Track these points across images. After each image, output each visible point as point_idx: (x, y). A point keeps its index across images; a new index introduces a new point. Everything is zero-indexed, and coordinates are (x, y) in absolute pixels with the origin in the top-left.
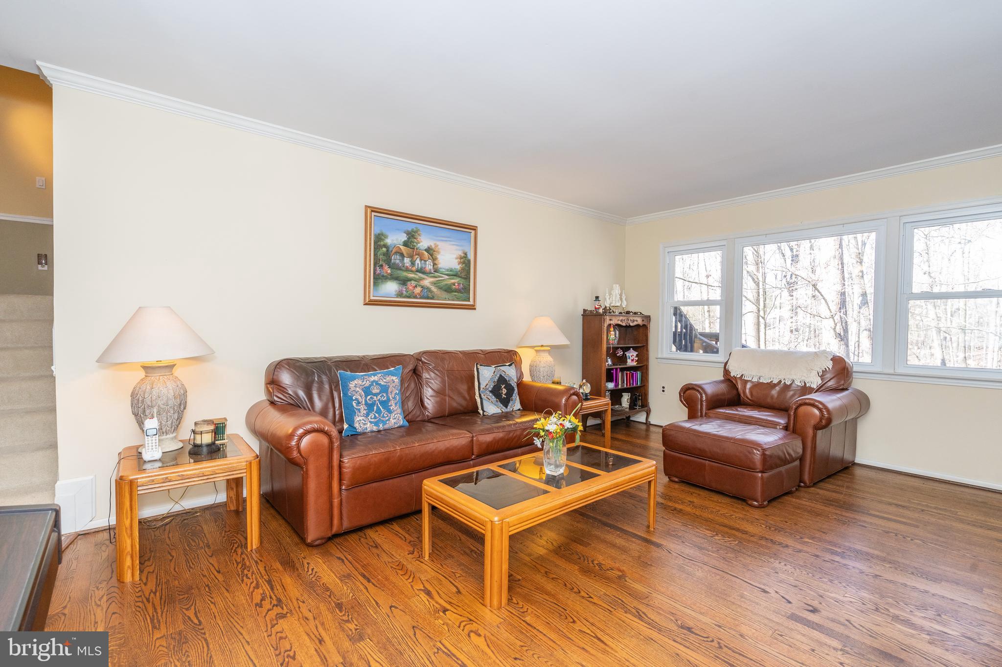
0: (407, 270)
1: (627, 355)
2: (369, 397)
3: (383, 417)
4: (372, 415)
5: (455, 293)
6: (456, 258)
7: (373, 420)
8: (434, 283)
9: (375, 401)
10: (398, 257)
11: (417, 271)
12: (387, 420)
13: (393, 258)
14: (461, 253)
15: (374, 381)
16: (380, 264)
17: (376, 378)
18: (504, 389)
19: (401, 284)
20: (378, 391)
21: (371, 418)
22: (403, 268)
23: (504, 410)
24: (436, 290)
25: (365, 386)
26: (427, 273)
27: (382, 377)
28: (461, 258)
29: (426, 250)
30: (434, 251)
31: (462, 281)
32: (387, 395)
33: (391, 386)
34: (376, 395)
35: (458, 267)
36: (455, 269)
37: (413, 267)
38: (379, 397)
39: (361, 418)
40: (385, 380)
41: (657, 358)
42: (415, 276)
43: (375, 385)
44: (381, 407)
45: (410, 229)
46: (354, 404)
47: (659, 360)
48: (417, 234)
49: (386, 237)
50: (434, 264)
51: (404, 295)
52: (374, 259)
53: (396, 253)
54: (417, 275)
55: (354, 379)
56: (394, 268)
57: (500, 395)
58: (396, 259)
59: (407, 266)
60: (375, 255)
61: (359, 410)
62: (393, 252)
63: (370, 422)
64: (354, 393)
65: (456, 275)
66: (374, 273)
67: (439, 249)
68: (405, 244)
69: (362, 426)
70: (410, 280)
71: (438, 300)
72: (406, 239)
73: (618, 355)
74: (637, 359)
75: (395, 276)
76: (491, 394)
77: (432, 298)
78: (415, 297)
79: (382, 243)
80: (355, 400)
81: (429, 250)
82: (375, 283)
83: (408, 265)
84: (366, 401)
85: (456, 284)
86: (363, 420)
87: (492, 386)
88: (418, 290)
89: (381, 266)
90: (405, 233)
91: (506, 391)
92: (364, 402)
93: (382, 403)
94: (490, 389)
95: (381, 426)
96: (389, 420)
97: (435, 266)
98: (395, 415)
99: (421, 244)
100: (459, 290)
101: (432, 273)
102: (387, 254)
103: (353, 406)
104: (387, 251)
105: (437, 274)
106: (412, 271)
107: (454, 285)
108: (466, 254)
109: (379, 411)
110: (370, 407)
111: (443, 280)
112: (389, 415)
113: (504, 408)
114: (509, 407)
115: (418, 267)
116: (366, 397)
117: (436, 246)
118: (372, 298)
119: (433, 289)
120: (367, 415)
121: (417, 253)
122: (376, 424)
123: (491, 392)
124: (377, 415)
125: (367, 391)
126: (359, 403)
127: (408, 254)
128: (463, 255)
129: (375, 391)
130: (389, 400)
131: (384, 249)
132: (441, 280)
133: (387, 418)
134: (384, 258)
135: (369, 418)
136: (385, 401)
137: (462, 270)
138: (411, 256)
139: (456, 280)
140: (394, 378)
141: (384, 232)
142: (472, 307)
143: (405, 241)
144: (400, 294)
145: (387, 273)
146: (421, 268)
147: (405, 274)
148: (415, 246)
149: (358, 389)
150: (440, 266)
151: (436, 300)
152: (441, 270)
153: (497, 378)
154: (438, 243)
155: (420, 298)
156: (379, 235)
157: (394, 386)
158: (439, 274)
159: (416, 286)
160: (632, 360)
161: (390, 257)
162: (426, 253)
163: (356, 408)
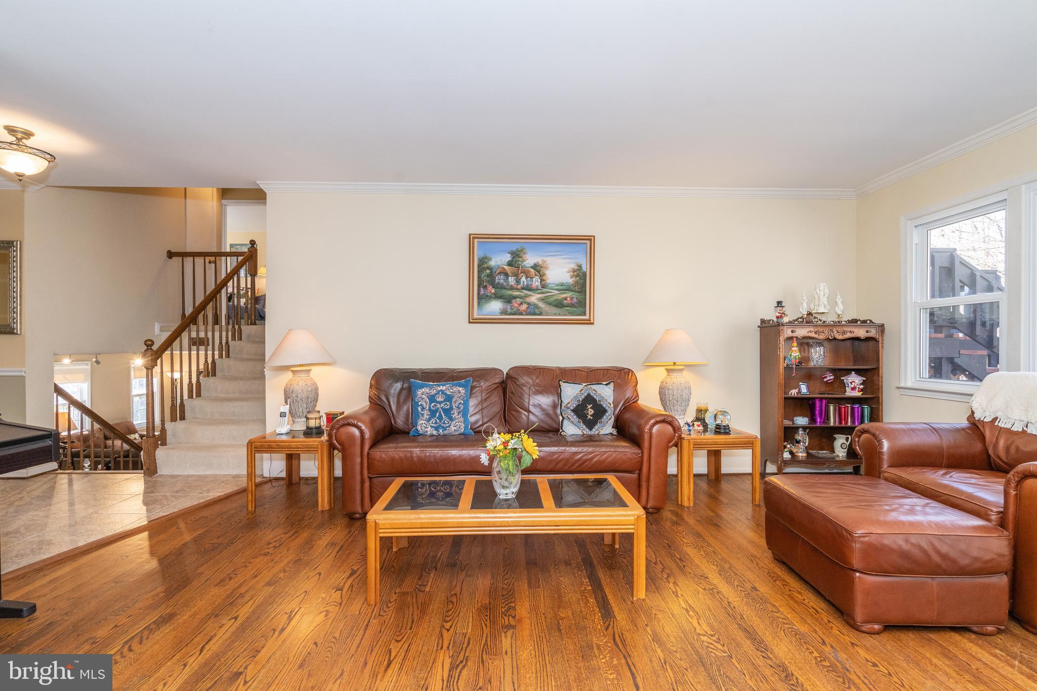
0: (512, 288)
1: (845, 381)
2: (433, 404)
3: (444, 423)
4: (433, 420)
5: (567, 308)
6: (568, 272)
7: (434, 425)
8: (542, 300)
9: (438, 408)
10: (502, 277)
11: (523, 288)
12: (447, 427)
13: (497, 278)
14: (574, 266)
15: (441, 390)
16: (484, 284)
17: (444, 388)
18: (590, 410)
19: (506, 302)
20: (442, 400)
21: (432, 423)
22: (508, 287)
23: (587, 431)
24: (544, 306)
25: (431, 394)
26: (534, 290)
27: (449, 388)
28: (574, 271)
29: (532, 267)
30: (542, 267)
31: (575, 295)
32: (451, 404)
33: (456, 396)
34: (440, 403)
35: (571, 281)
36: (567, 282)
37: (518, 285)
38: (442, 405)
39: (423, 422)
40: (451, 391)
41: (899, 388)
42: (521, 293)
43: (440, 394)
44: (443, 414)
45: (514, 249)
46: (419, 409)
47: (901, 390)
48: (522, 253)
49: (490, 259)
50: (542, 280)
51: (508, 313)
52: (478, 281)
53: (500, 273)
54: (522, 292)
55: (422, 387)
56: (498, 288)
57: (585, 416)
58: (500, 279)
59: (512, 285)
60: (479, 277)
61: (423, 415)
62: (497, 272)
63: (431, 426)
64: (420, 399)
65: (568, 289)
66: (479, 294)
67: (547, 265)
68: (510, 264)
69: (423, 428)
70: (515, 297)
71: (547, 315)
72: (510, 259)
73: (825, 380)
74: (862, 387)
75: (499, 295)
76: (572, 414)
77: (540, 314)
78: (521, 314)
79: (486, 266)
80: (420, 406)
81: (535, 267)
82: (479, 303)
83: (512, 283)
84: (430, 407)
85: (568, 299)
86: (425, 424)
87: (574, 405)
88: (524, 307)
89: (485, 287)
90: (509, 253)
91: (593, 412)
92: (427, 408)
93: (445, 410)
94: (572, 408)
95: (441, 431)
96: (449, 426)
97: (543, 282)
98: (456, 422)
99: (527, 262)
100: (573, 305)
101: (540, 290)
102: (491, 275)
103: (418, 410)
104: (491, 272)
105: (545, 290)
106: (517, 289)
107: (566, 300)
108: (580, 266)
109: (440, 418)
110: (433, 413)
111: (552, 295)
112: (450, 422)
113: (587, 430)
114: (594, 430)
115: (523, 285)
116: (430, 404)
117: (544, 262)
118: (475, 316)
119: (541, 305)
120: (429, 420)
121: (523, 271)
122: (437, 429)
123: (573, 411)
124: (438, 421)
125: (432, 399)
126: (423, 409)
127: (512, 273)
128: (576, 268)
129: (440, 399)
130: (451, 408)
131: (488, 271)
132: (550, 296)
133: (448, 425)
134: (489, 279)
135: (431, 422)
136: (447, 409)
137: (576, 283)
138: (516, 275)
139: (568, 295)
140: (461, 389)
141: (488, 255)
142: (589, 322)
143: (509, 261)
144: (504, 312)
145: (491, 292)
146: (527, 285)
147: (510, 292)
148: (520, 264)
149: (424, 396)
150: (548, 281)
151: (544, 316)
152: (550, 285)
153: (583, 397)
154: (546, 259)
155: (527, 314)
156: (483, 258)
157: (459, 396)
158: (547, 290)
159: (521, 304)
160: (853, 389)
161: (493, 278)
162: (532, 271)
163: (420, 413)
